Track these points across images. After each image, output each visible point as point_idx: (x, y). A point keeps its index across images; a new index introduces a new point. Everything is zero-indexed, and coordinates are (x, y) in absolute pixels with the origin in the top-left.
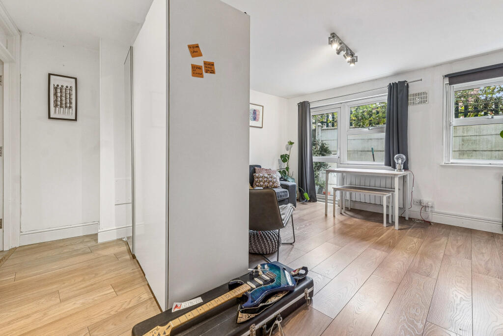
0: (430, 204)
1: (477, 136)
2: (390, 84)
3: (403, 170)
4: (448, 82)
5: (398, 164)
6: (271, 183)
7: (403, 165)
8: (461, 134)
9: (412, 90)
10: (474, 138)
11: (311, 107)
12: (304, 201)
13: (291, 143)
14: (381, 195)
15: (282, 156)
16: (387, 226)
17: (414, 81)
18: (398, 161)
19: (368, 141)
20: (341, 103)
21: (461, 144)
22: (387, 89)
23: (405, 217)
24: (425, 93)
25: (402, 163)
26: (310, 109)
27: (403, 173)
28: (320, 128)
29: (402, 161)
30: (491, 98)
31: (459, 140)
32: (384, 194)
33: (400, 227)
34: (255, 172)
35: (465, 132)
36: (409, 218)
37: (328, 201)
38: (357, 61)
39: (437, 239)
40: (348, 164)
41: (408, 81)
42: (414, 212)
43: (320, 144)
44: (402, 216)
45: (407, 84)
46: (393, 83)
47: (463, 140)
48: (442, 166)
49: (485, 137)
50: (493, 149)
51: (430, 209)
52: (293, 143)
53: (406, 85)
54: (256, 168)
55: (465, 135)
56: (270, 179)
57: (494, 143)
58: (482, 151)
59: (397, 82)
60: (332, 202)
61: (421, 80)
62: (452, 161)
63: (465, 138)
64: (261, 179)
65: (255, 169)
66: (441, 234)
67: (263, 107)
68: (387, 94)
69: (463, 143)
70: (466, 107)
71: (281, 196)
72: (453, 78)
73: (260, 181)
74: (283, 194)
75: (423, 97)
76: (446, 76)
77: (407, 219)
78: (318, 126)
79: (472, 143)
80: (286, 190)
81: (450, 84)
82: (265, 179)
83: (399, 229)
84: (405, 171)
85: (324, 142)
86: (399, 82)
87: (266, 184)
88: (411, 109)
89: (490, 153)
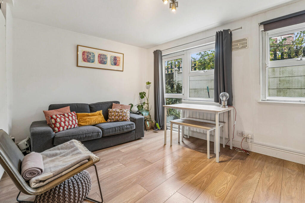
0: (250, 136)
1: (290, 77)
2: (217, 32)
3: (227, 107)
4: (263, 29)
5: (223, 101)
6: (121, 117)
7: (227, 102)
8: (278, 76)
9: (235, 38)
10: (288, 78)
11: (162, 55)
12: (157, 130)
13: (149, 83)
14: (204, 130)
15: (140, 94)
16: (210, 158)
17: (236, 29)
18: (223, 98)
19: (211, 81)
20: (184, 51)
21: (278, 83)
22: (215, 38)
23: (229, 146)
24: (245, 39)
25: (226, 100)
26: (162, 56)
27: (227, 109)
28: (177, 71)
29: (226, 98)
30: (301, 47)
31: (276, 80)
32: (207, 129)
33: (222, 159)
34: (111, 108)
35: (281, 74)
36: (233, 147)
37: (173, 129)
38: (177, 6)
39: (250, 175)
40: (189, 100)
41: (231, 30)
42: (236, 142)
43: (176, 84)
44: (227, 144)
45: (231, 32)
46: (219, 31)
47: (280, 80)
48: (260, 103)
49: (296, 78)
50: (303, 88)
51: (250, 140)
52: (151, 83)
53: (229, 33)
54: (113, 103)
55: (281, 76)
56: (121, 113)
57: (303, 83)
58: (294, 89)
59: (222, 31)
60: (177, 130)
61: (241, 28)
62: (268, 98)
63: (281, 79)
64: (113, 113)
65: (112, 105)
66: (256, 167)
67: (123, 54)
68: (215, 42)
69: (279, 82)
70: (282, 55)
71: (127, 128)
72: (268, 25)
73: (112, 115)
74: (128, 127)
75: (244, 43)
76: (261, 24)
77: (231, 148)
78: (175, 70)
79: (287, 82)
80: (133, 123)
81: (265, 30)
82: (117, 114)
83: (220, 162)
84: (228, 107)
85: (179, 82)
86: (223, 30)
87: (117, 117)
88: (234, 53)
89: (300, 90)
